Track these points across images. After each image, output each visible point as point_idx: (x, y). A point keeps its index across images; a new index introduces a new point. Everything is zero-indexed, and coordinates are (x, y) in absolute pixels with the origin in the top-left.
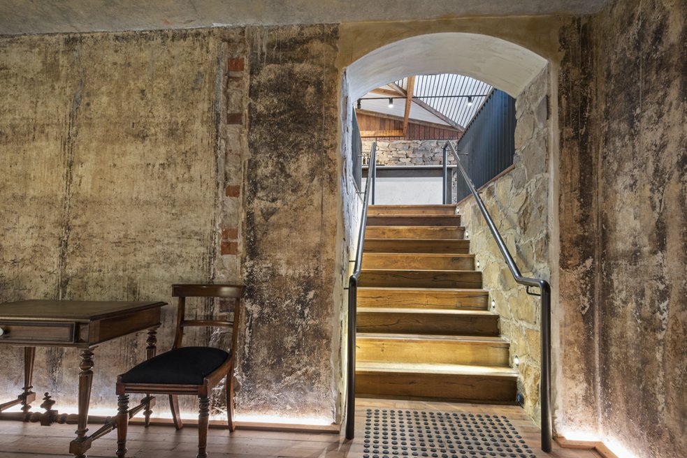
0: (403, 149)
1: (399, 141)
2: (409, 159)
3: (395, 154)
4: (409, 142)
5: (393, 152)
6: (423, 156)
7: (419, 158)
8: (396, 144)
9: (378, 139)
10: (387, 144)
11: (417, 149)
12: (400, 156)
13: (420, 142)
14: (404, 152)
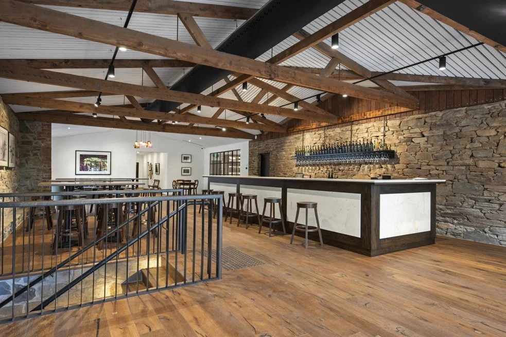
0: (417, 126)
1: (412, 117)
2: (425, 139)
3: (407, 134)
4: (425, 115)
5: (404, 132)
6: (444, 133)
7: (438, 136)
8: (407, 121)
9: (388, 117)
10: (398, 122)
11: (435, 124)
12: (413, 135)
13: (440, 114)
14: (417, 130)
